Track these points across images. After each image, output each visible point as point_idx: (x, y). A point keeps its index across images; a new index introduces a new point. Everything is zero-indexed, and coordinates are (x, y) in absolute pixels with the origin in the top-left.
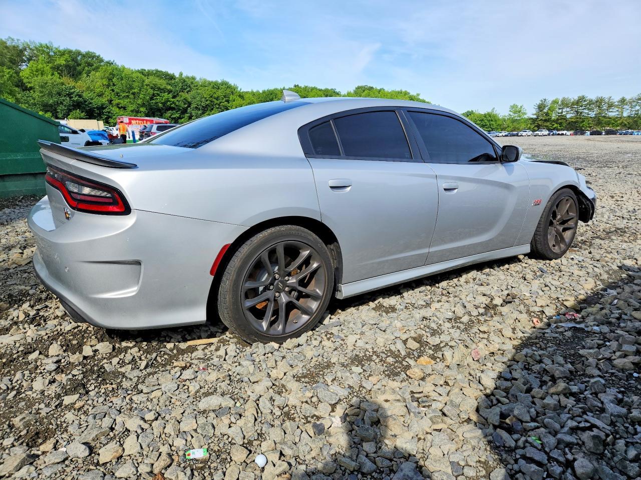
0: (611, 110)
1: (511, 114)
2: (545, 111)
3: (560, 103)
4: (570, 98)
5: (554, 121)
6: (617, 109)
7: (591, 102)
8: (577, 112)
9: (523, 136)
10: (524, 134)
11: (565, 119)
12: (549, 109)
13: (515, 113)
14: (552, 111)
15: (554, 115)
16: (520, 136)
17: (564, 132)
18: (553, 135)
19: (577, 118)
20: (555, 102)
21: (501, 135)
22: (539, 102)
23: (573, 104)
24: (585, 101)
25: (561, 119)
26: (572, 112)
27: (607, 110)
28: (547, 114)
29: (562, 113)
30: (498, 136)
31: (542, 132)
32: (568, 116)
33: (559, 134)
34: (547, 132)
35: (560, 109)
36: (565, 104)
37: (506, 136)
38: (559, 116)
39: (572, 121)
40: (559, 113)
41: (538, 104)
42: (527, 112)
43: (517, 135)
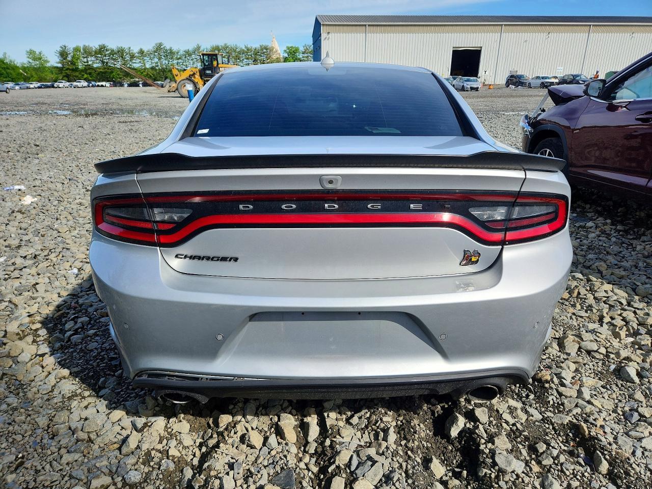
0: (134, 61)
1: (31, 61)
2: (69, 58)
3: (82, 50)
4: (91, 46)
5: (82, 71)
6: (139, 60)
7: (113, 53)
8: (103, 62)
9: (60, 87)
10: (61, 85)
11: (92, 68)
12: (73, 57)
13: (34, 59)
14: (77, 60)
15: (80, 64)
16: (56, 87)
17: (104, 83)
18: (93, 86)
19: (105, 68)
20: (77, 49)
21: (32, 86)
22: (59, 49)
23: (96, 53)
24: (107, 50)
25: (89, 69)
26: (98, 61)
27: (131, 60)
28: (73, 63)
29: (88, 62)
30: (30, 88)
31: (81, 84)
32: (95, 66)
33: (98, 86)
34: (86, 84)
35: (84, 58)
36: (87, 52)
37: (39, 87)
38: (85, 65)
39: (101, 72)
40: (84, 63)
41: (58, 50)
42: (49, 59)
43: (53, 86)
